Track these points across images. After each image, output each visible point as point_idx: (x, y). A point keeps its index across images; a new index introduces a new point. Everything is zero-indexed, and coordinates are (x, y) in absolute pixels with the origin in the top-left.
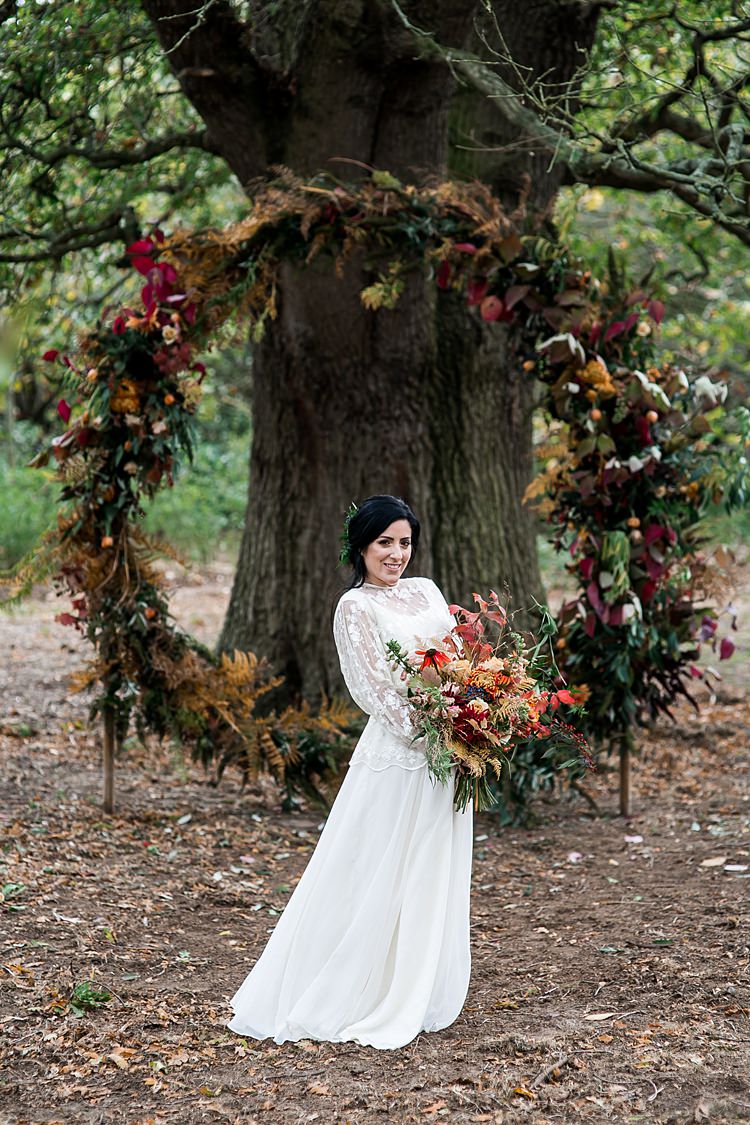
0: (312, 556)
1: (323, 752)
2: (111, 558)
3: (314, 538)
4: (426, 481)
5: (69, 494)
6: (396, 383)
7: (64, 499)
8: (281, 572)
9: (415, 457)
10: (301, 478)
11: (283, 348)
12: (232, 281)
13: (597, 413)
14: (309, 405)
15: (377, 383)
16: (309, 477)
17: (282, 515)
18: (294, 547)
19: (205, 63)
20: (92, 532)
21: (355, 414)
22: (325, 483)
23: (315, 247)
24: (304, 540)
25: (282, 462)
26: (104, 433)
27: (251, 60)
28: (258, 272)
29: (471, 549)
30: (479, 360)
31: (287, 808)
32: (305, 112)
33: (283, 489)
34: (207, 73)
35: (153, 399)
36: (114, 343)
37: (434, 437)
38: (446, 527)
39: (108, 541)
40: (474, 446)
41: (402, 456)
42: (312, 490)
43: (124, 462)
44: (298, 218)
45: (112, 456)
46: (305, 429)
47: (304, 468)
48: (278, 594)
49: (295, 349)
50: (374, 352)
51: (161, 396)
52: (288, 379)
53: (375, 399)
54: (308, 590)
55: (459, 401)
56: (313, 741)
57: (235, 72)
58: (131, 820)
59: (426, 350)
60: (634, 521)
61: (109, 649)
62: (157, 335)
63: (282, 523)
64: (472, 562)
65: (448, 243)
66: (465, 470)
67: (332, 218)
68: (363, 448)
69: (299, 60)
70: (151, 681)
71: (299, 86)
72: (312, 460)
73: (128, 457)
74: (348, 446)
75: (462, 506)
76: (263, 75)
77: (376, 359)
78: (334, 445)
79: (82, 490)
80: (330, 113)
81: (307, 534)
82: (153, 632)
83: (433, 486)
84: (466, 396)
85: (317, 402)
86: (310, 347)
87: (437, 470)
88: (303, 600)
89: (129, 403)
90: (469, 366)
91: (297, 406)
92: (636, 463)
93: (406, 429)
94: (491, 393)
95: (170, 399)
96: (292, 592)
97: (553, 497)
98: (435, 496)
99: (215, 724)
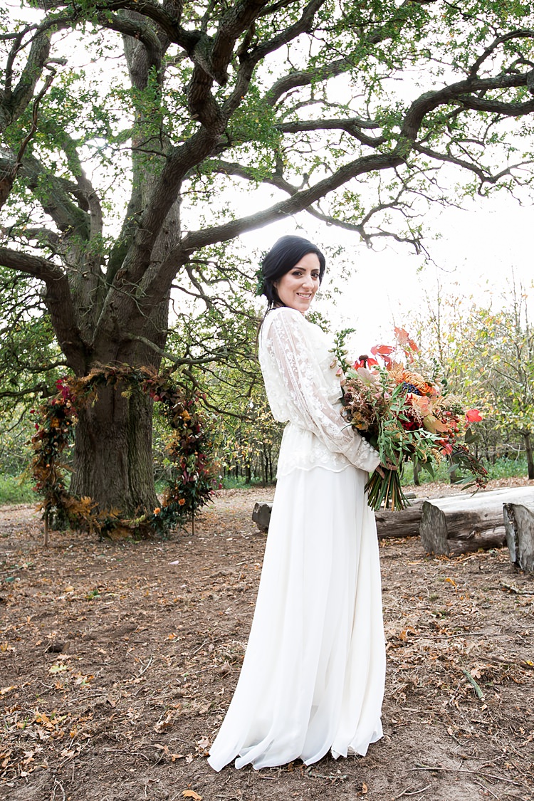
0: (94, 477)
1: (112, 523)
2: (49, 470)
3: (95, 472)
4: (126, 455)
5: (37, 452)
6: (119, 428)
7: (36, 454)
8: (85, 483)
9: (124, 448)
10: (91, 456)
11: (86, 420)
12: (85, 391)
13: (186, 425)
14: (94, 435)
15: (114, 428)
16: (93, 455)
17: (85, 467)
18: (89, 475)
19: (70, 340)
20: (43, 463)
21: (107, 437)
22: (98, 457)
23: (109, 382)
24: (92, 473)
25: (85, 452)
26: (48, 434)
27: (82, 341)
28: (93, 388)
29: (138, 473)
30: (140, 422)
31: (100, 541)
32: (96, 354)
33: (85, 460)
34: (70, 343)
35: (63, 424)
36: (52, 408)
37: (128, 443)
38: (132, 467)
39: (48, 465)
40: (138, 446)
41: (120, 448)
42: (94, 459)
43: (54, 442)
44: (104, 374)
45: (50, 440)
46: (92, 442)
47: (92, 453)
48: (84, 489)
49: (91, 420)
50: (113, 419)
51: (65, 423)
52: (88, 429)
53: (113, 433)
54: (93, 486)
55: (135, 433)
56: (109, 520)
57: (78, 343)
58: (55, 548)
59: (127, 419)
60: (196, 453)
61: (48, 498)
62: (65, 405)
63: (85, 469)
64: (139, 476)
65: (145, 381)
66: (136, 452)
67: (113, 375)
68: (110, 446)
69: (95, 341)
70: (60, 506)
71: (95, 347)
72: (94, 451)
73: (55, 440)
74: (105, 446)
75: (136, 461)
76: (85, 345)
77: (113, 421)
78: (101, 446)
79: (41, 450)
80: (104, 354)
81: (93, 471)
82: (61, 492)
83: (128, 456)
84: (136, 432)
85: (96, 434)
86: (95, 419)
87: (129, 452)
88: (91, 490)
89: (56, 425)
90: (138, 424)
91: (90, 436)
92: (197, 437)
93: (121, 441)
94: (143, 431)
95: (68, 423)
96: (88, 488)
97: (173, 449)
98: (129, 458)
99: (80, 517)
